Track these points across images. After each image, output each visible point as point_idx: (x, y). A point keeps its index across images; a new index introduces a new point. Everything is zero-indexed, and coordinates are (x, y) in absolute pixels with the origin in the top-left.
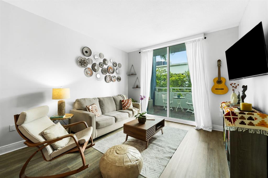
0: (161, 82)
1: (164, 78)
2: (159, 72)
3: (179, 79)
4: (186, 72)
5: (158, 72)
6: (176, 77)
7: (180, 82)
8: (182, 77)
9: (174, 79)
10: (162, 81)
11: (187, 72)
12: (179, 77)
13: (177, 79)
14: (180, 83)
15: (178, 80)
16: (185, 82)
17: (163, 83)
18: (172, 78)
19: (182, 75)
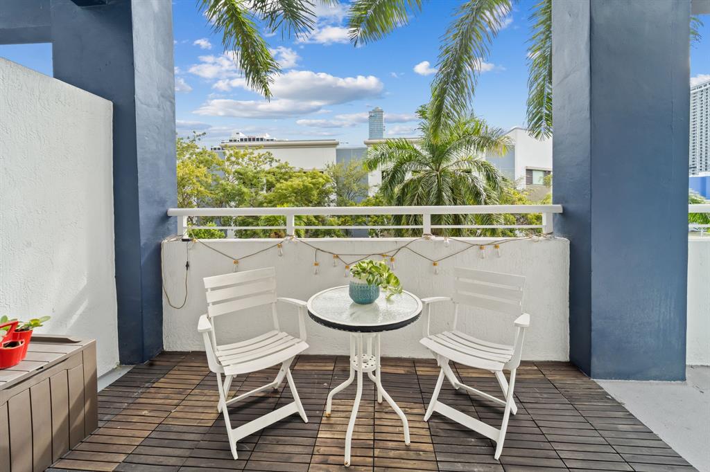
0: (257, 194)
1: (268, 181)
2: (250, 160)
3: (312, 186)
4: (328, 167)
5: (246, 159)
6: (305, 178)
7: (315, 192)
8: (321, 180)
9: (299, 185)
10: (262, 189)
11: (330, 166)
12: (313, 178)
13: (307, 184)
14: (315, 198)
15: (311, 188)
16: (327, 193)
17: (266, 198)
18: (292, 181)
19: (321, 174)
